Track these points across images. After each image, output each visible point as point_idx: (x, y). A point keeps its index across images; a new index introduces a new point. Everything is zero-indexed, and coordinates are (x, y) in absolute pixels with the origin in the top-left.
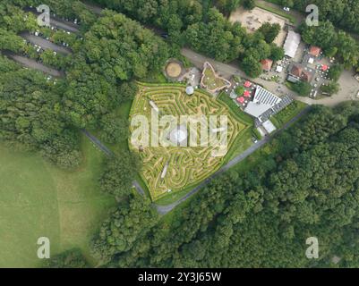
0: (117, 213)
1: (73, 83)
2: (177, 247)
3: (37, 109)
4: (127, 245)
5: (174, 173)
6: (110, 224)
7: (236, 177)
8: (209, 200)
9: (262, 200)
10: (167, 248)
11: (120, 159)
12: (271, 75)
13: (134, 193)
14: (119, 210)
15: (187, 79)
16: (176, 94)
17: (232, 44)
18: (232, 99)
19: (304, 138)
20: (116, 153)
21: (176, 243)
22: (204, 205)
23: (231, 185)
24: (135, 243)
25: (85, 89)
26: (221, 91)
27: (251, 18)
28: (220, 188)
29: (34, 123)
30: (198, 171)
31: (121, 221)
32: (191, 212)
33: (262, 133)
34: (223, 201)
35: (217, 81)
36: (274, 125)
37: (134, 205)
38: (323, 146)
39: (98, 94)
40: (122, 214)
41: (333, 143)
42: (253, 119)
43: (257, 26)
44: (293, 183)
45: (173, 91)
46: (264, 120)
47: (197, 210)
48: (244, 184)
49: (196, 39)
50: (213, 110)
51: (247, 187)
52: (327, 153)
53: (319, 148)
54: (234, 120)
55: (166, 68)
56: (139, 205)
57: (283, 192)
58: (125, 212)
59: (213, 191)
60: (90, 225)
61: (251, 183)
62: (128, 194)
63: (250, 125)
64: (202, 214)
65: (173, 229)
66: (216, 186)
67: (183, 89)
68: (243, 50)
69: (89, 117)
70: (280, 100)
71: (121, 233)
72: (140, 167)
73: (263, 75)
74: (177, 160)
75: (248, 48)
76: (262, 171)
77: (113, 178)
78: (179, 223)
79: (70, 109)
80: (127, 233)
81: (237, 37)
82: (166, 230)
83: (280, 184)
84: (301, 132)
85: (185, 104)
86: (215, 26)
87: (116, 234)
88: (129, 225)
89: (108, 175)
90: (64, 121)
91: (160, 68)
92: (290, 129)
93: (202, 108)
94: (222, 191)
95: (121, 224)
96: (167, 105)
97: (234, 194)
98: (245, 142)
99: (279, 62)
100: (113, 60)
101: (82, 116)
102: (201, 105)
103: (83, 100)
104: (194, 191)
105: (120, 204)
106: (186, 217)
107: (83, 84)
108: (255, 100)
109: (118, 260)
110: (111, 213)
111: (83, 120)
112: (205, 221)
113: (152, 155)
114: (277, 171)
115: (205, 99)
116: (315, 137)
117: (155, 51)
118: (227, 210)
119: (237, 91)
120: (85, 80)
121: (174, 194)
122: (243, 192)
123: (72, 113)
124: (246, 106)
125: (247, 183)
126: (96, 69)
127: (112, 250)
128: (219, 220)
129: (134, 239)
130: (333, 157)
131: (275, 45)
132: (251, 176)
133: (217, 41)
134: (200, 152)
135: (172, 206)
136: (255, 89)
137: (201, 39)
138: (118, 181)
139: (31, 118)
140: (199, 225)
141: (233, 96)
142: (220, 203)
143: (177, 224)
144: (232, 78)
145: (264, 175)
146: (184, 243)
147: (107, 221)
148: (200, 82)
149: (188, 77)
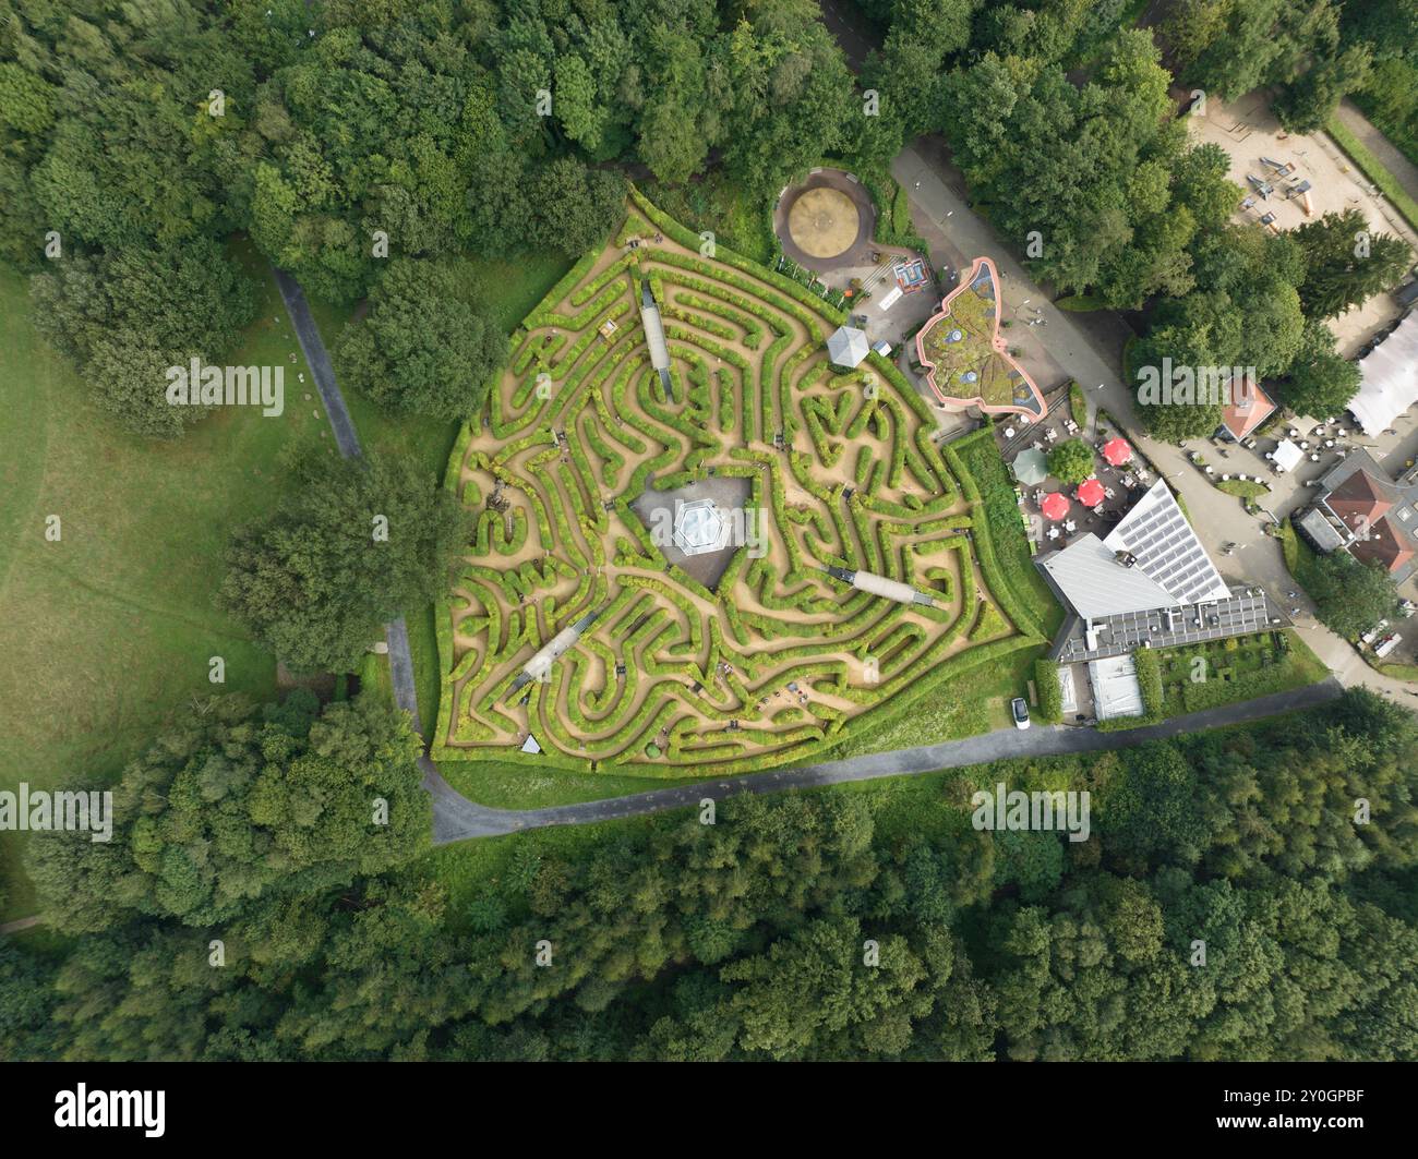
0: (241, 732)
1: (340, 41)
2: (436, 1019)
3: (115, 70)
4: (210, 901)
5: (590, 679)
6: (180, 765)
7: (858, 837)
8: (684, 889)
9: (924, 1008)
10: (386, 1004)
11: (374, 490)
12: (1239, 462)
13: (372, 677)
14: (257, 720)
15: (857, 294)
16: (779, 333)
17: (1145, 233)
18: (1012, 482)
19: (1255, 823)
20: (374, 457)
21: (440, 1001)
22: (648, 898)
23: (816, 866)
24: (250, 908)
25: (377, 91)
26: (983, 421)
27: (1280, 169)
28: (761, 853)
29: (67, 127)
30: (704, 722)
31: (238, 778)
32: (575, 895)
33: (1070, 701)
34: (743, 923)
35: (989, 368)
36: (1143, 690)
37: (334, 736)
38: (1325, 902)
39: (424, 147)
40: (255, 747)
41: (1377, 914)
42: (1062, 616)
43: (1287, 218)
44: (1103, 1005)
45: (775, 314)
46: (1107, 645)
47: (606, 900)
48: (877, 890)
49: (997, 129)
50: (906, 485)
51: (884, 912)
52: (1330, 947)
53: (1302, 905)
54: (974, 581)
55: (796, 194)
56: (357, 747)
57: (1035, 1021)
58: (274, 746)
59: (724, 854)
60: (104, 716)
61: (911, 899)
62: (336, 668)
63: (1035, 638)
64: (624, 930)
65: (459, 929)
66: (749, 839)
67: (821, 329)
68: (1181, 285)
69: (336, 230)
70: (1223, 592)
71: (208, 833)
72: (454, 575)
73: (1200, 446)
74: (634, 629)
75: (1206, 286)
76: (988, 872)
77: (299, 563)
78: (501, 910)
79: (270, 151)
80: (233, 844)
81: (1184, 212)
82: (424, 915)
83: (1041, 977)
84: (1255, 791)
85: (796, 395)
86: (1112, 111)
87: (182, 827)
88: (261, 815)
89: (283, 541)
90: (216, 194)
91: (768, 181)
92: (1200, 743)
93: (861, 453)
94: (764, 869)
95: (231, 794)
96: (714, 364)
97: (814, 912)
98: (975, 702)
99: (1303, 425)
100: (574, 22)
101: (305, 209)
102: (865, 439)
103: (345, 135)
104: (640, 804)
105: (281, 695)
106: (544, 903)
107: (383, 66)
108: (1115, 540)
109: (141, 942)
110: (214, 718)
111: (302, 230)
112: (620, 969)
113: (529, 550)
114: (1053, 905)
115: (895, 423)
116: (1306, 841)
117: (787, 85)
118: (744, 970)
119: (1053, 460)
120: (398, 49)
121: (546, 771)
122: (853, 924)
123: (267, 173)
124: (1060, 545)
125: (897, 892)
126: (475, 30)
127: (129, 892)
128: (683, 990)
129: (255, 890)
130: (1349, 977)
131: (1330, 341)
132: (928, 868)
133: (1086, 183)
134: (756, 644)
135: (510, 823)
136: (1137, 493)
137: (1021, 138)
138: (313, 587)
139: (67, 98)
140: (579, 973)
141: (1028, 472)
142: (729, 922)
143: (488, 913)
144: (1063, 389)
145: (986, 893)
146: (474, 1017)
147: (176, 746)
148: (911, 334)
149: (870, 286)
